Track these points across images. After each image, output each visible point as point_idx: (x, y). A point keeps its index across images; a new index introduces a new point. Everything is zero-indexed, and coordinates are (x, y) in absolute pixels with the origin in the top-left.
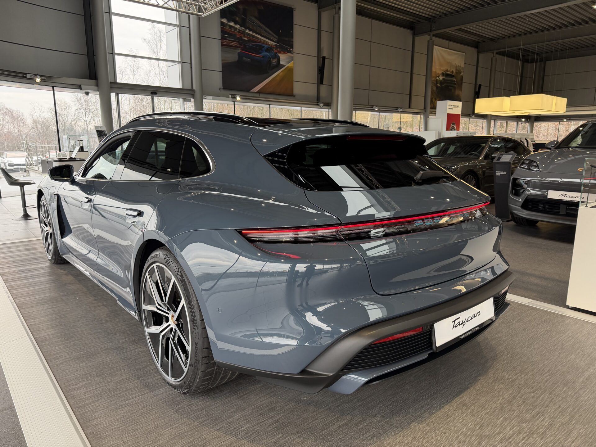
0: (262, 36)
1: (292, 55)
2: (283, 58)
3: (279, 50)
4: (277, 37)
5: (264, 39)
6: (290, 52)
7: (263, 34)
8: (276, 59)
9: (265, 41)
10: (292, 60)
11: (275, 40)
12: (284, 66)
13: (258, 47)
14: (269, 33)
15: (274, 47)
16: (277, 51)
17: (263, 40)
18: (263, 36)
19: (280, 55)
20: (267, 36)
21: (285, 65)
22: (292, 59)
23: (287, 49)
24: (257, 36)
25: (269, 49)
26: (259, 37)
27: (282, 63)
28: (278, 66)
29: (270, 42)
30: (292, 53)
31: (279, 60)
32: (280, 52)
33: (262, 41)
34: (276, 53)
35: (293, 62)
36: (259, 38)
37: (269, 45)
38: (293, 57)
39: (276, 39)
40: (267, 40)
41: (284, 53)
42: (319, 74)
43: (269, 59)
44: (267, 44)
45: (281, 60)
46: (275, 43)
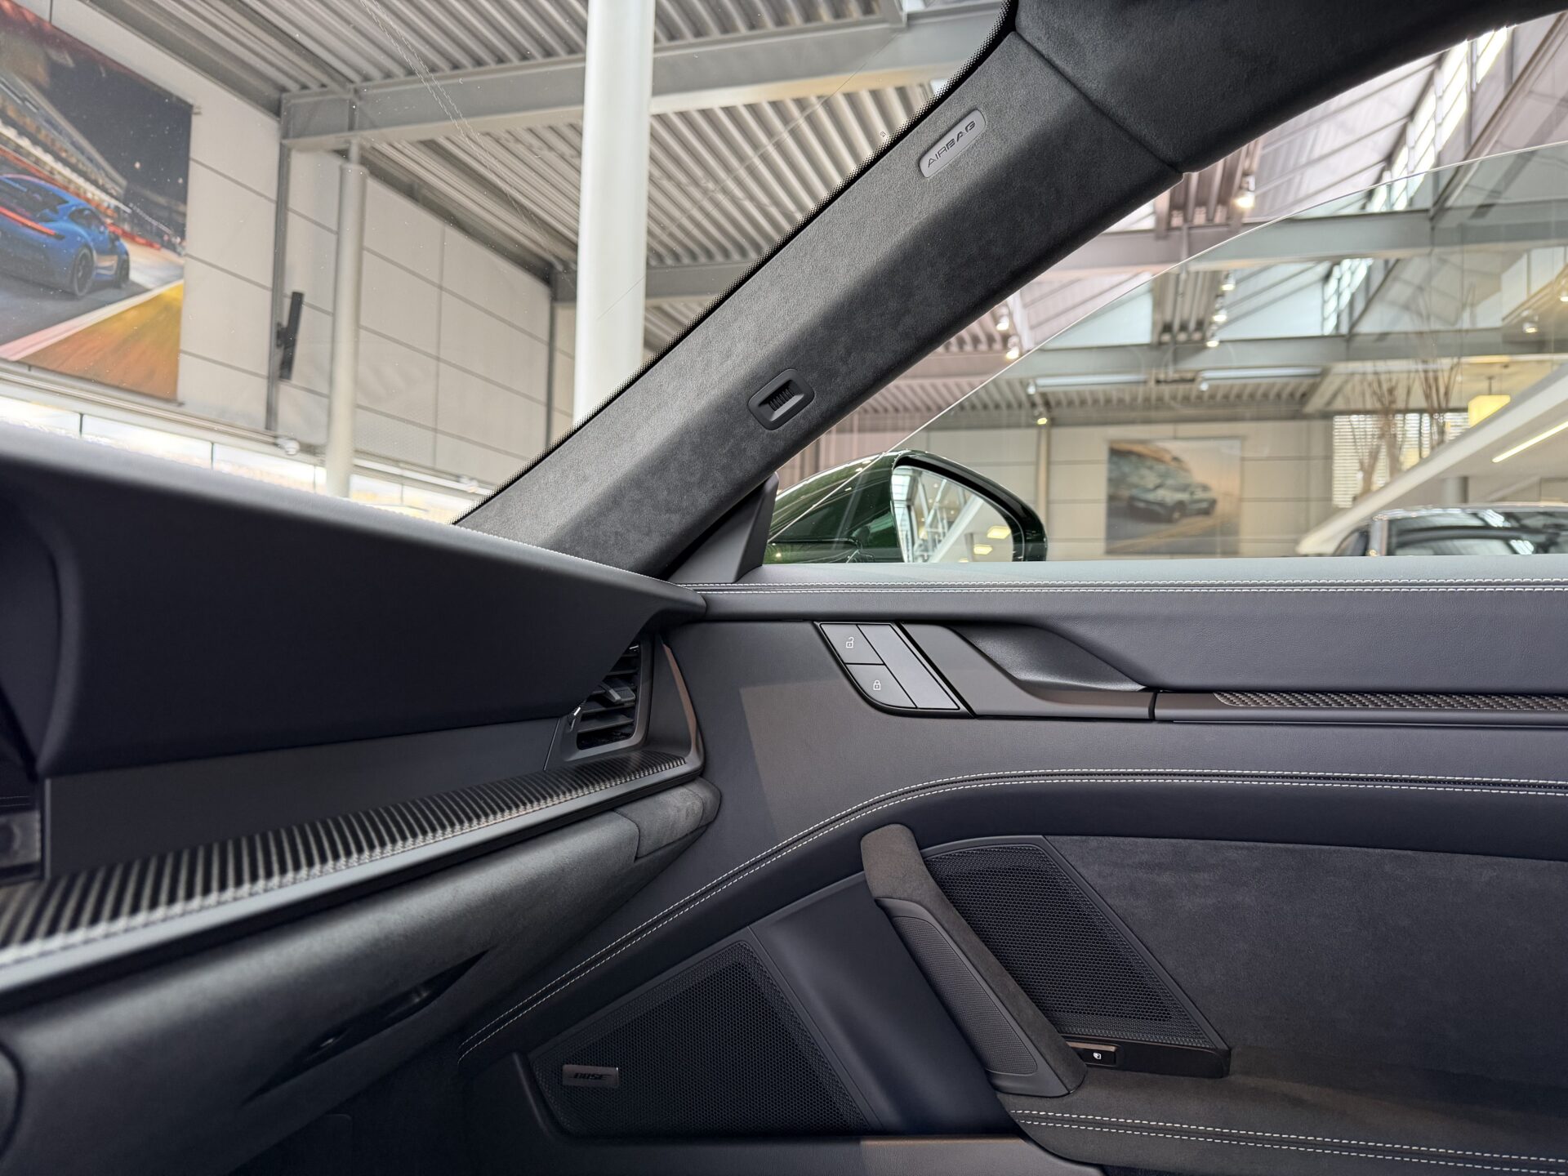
0: (58, 158)
1: (181, 261)
2: (144, 264)
3: (127, 227)
4: (124, 182)
5: (67, 172)
6: (172, 247)
7: (64, 155)
8: (115, 258)
9: (70, 181)
10: (181, 277)
11: (116, 190)
12: (144, 290)
13: (38, 196)
14: (91, 160)
15: (109, 212)
16: (119, 232)
17: (65, 177)
18: (66, 163)
19: (128, 245)
20: (80, 166)
21: (150, 286)
22: (180, 273)
23: (160, 234)
24: (38, 152)
25: (88, 215)
26: (48, 159)
27: (134, 276)
28: (120, 283)
29: (92, 192)
30: (179, 254)
31: (124, 267)
32: (131, 237)
33: (57, 177)
34: (117, 238)
35: (181, 282)
36: (45, 163)
37: (88, 201)
38: (182, 268)
39: (117, 188)
40: (80, 181)
41: (150, 245)
42: (278, 346)
43: (86, 251)
44: (78, 195)
45: (132, 265)
46: (114, 202)
